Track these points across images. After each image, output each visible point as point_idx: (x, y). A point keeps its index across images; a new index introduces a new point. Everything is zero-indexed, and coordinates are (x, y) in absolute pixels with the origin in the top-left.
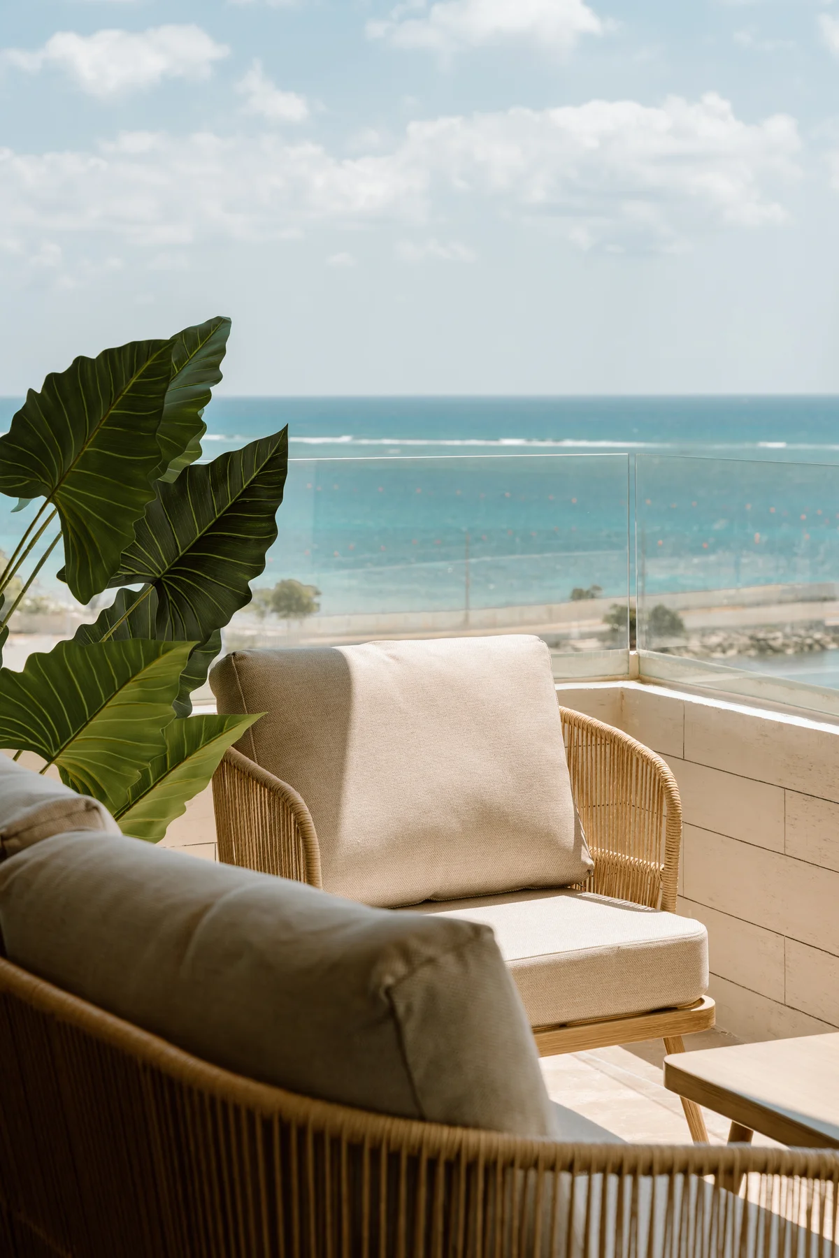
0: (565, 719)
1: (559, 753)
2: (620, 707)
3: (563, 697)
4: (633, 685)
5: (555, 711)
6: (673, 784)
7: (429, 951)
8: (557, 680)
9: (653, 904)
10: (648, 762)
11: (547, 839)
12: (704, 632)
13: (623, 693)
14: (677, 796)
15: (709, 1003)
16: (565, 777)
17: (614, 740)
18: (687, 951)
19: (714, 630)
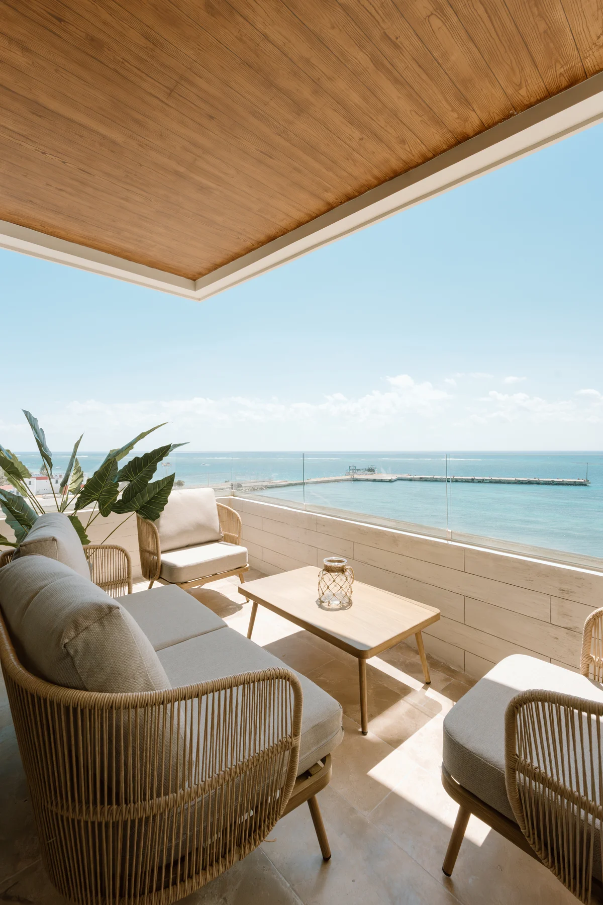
0: (218, 505)
1: (216, 512)
2: (230, 502)
3: (217, 500)
4: (232, 497)
5: (215, 504)
6: (240, 518)
7: (86, 624)
8: (216, 497)
9: (236, 544)
10: (234, 513)
11: (213, 530)
12: (245, 487)
13: (230, 499)
14: (241, 521)
15: (248, 565)
16: (217, 517)
17: (228, 509)
18: (243, 554)
19: (247, 487)
